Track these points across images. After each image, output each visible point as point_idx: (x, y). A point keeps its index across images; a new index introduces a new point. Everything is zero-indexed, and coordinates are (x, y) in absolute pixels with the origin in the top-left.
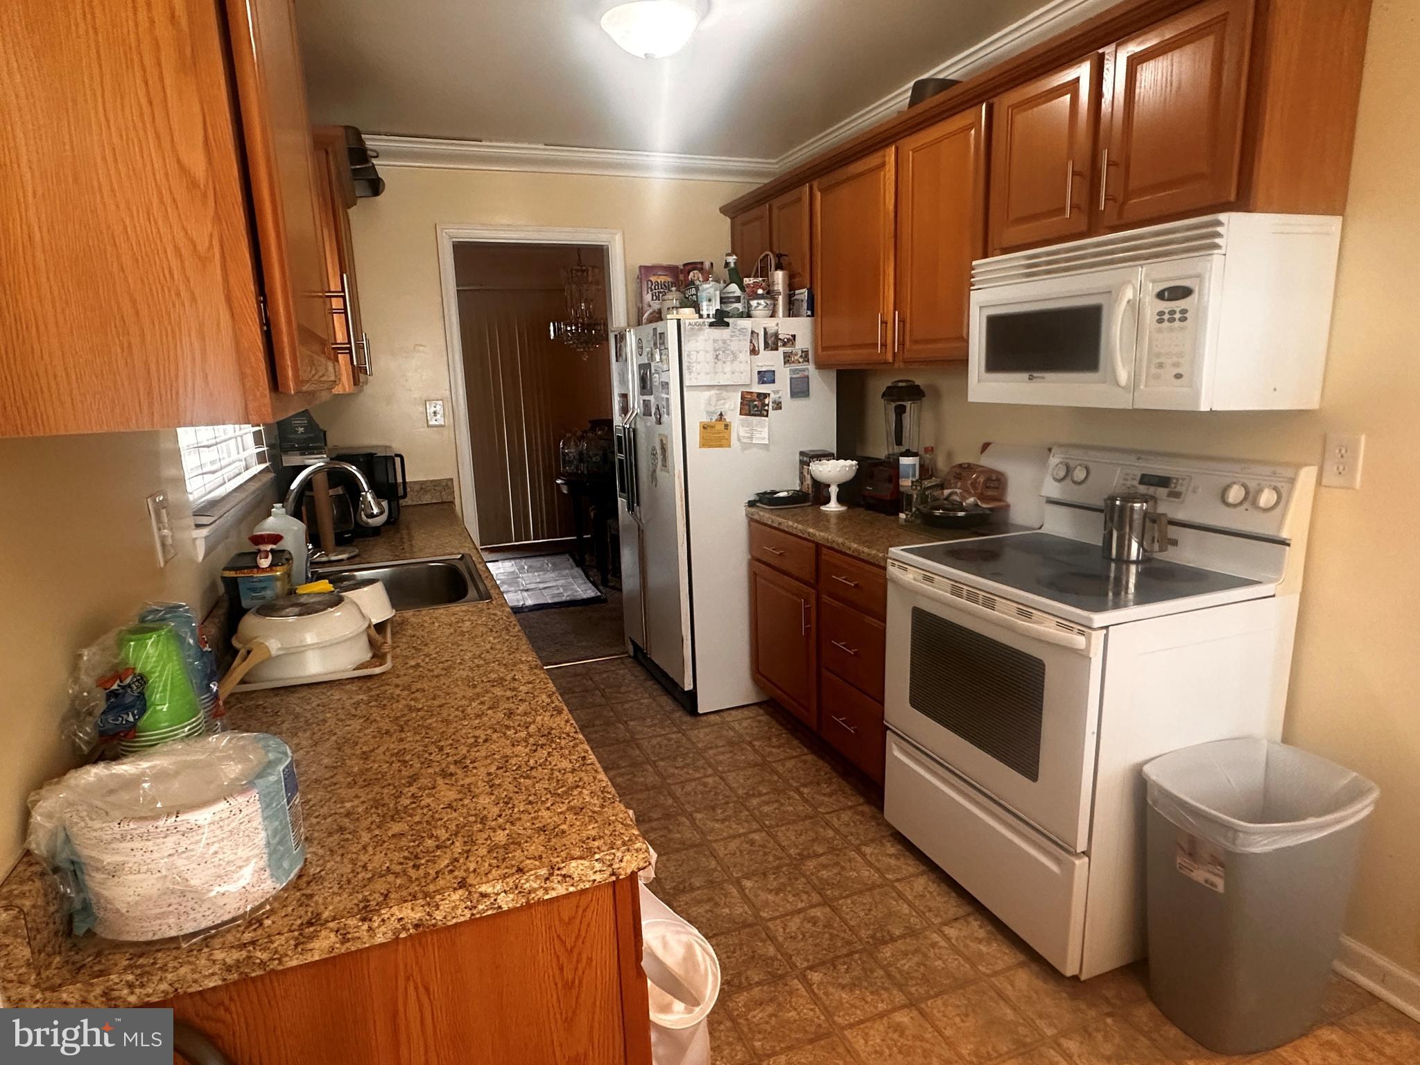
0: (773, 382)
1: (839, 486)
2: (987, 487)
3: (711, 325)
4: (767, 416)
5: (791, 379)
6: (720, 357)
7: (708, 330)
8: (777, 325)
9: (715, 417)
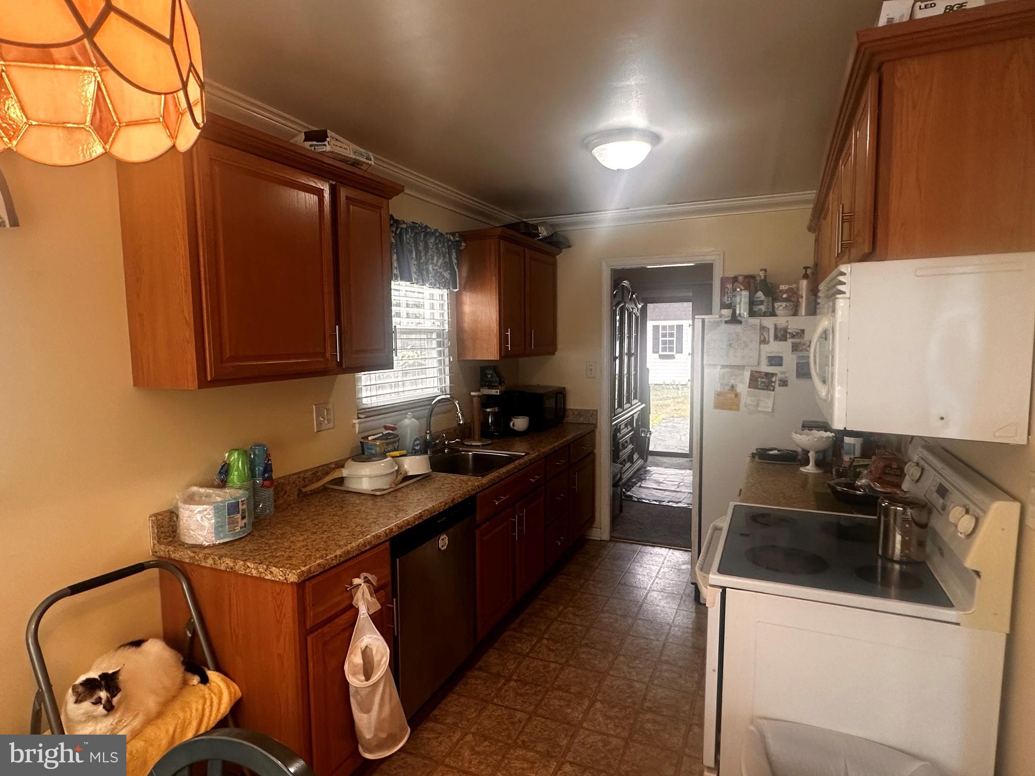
0: (781, 365)
1: (816, 452)
2: (885, 473)
3: (726, 322)
4: (773, 390)
5: (797, 364)
6: (733, 345)
7: (723, 326)
8: (787, 321)
9: (727, 388)
